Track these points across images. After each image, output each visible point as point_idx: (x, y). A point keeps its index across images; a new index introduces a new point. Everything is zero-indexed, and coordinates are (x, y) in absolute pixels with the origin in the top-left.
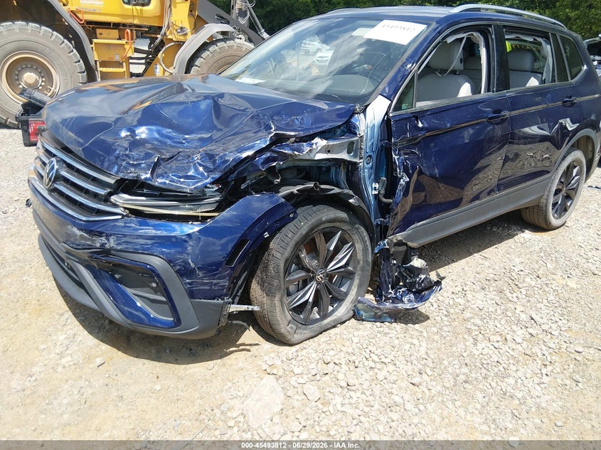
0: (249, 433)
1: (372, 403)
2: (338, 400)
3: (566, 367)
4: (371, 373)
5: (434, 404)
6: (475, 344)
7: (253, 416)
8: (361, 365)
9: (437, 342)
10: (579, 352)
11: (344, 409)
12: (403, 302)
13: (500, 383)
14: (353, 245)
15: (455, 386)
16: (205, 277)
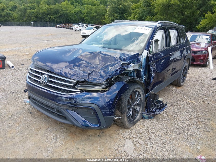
0: (129, 157)
1: (158, 143)
2: (149, 143)
3: (202, 126)
4: (154, 134)
5: (174, 141)
6: (177, 122)
7: (128, 151)
8: (151, 132)
9: (167, 123)
10: (204, 121)
11: (152, 146)
12: (156, 112)
13: (188, 132)
14: (140, 96)
15: (177, 135)
16: (108, 109)
